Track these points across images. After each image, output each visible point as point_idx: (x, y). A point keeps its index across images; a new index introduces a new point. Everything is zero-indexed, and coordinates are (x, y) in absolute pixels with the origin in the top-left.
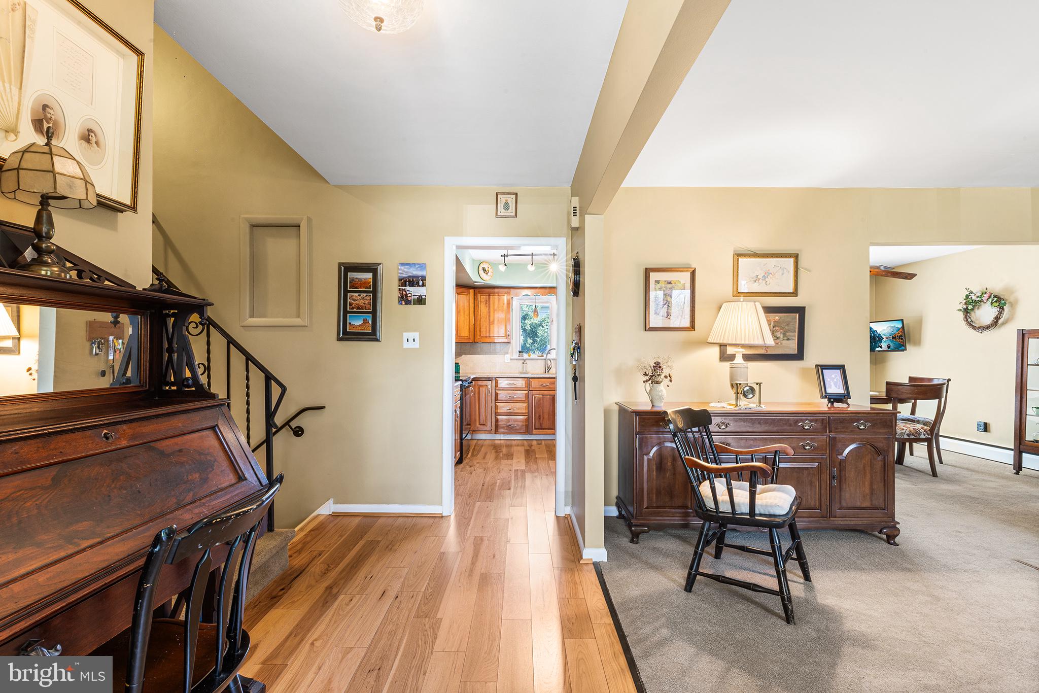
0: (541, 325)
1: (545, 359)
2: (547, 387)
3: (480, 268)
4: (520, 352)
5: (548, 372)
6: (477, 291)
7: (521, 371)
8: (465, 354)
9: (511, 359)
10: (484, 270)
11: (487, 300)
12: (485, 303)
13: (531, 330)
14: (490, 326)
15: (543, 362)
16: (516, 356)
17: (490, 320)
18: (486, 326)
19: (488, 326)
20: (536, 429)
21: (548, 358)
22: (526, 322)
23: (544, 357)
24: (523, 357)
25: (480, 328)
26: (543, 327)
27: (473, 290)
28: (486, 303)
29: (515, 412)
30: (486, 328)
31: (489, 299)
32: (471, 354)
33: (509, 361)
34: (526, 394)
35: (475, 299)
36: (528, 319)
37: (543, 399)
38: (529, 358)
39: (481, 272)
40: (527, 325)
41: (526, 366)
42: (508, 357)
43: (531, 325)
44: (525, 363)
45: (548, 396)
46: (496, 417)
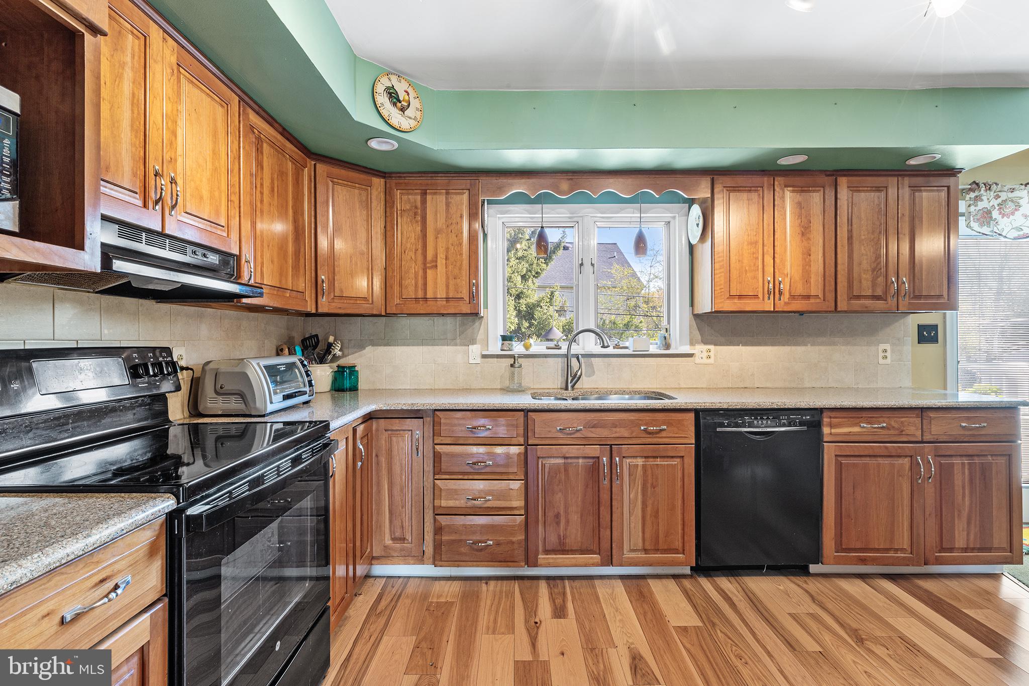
0: (538, 305)
1: (566, 356)
2: (578, 435)
3: (380, 88)
4: (504, 338)
5: (573, 387)
6: (393, 182)
7: (507, 383)
8: (374, 344)
9: (484, 356)
10: (392, 95)
11: (419, 204)
12: (412, 213)
13: (527, 312)
14: (425, 273)
15: (559, 363)
16: (495, 347)
17: (425, 257)
18: (416, 274)
19: (421, 273)
20: (547, 552)
21: (573, 352)
22: (521, 301)
23: (564, 350)
24: (510, 350)
25: (401, 278)
26: (541, 307)
27: (382, 180)
28: (416, 214)
29: (489, 504)
30: (416, 278)
31: (424, 202)
32: (385, 345)
33: (479, 360)
34: (519, 454)
35: (389, 203)
36: (522, 298)
37: (566, 470)
38: (527, 353)
39: (383, 99)
40: (522, 305)
41: (520, 374)
42: (475, 350)
43: (527, 305)
44: (517, 365)
45: (581, 461)
46: (435, 520)
